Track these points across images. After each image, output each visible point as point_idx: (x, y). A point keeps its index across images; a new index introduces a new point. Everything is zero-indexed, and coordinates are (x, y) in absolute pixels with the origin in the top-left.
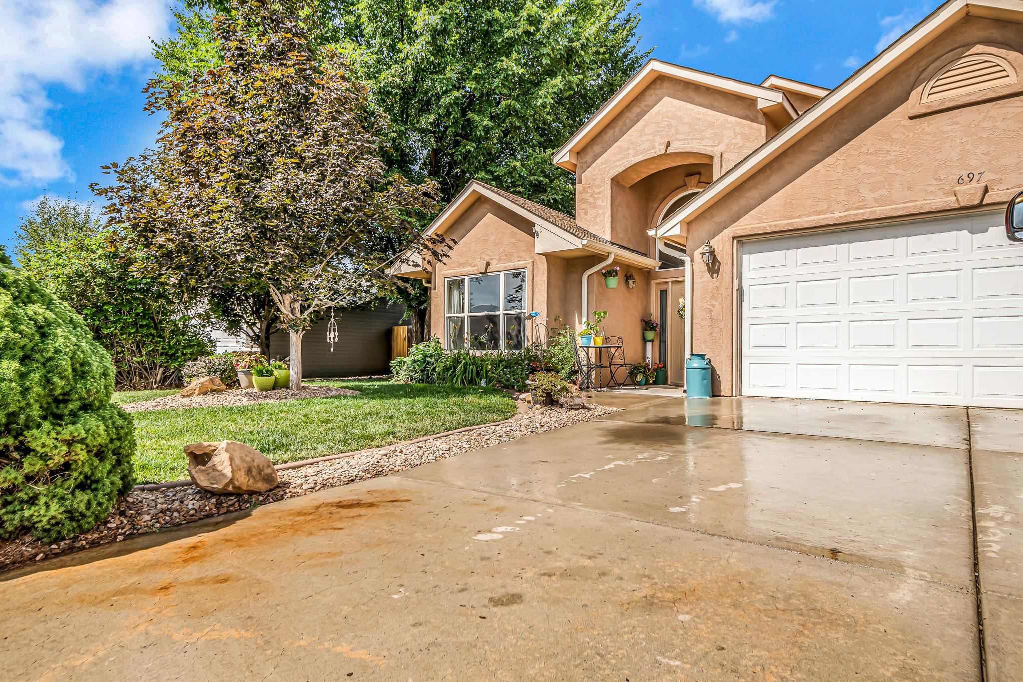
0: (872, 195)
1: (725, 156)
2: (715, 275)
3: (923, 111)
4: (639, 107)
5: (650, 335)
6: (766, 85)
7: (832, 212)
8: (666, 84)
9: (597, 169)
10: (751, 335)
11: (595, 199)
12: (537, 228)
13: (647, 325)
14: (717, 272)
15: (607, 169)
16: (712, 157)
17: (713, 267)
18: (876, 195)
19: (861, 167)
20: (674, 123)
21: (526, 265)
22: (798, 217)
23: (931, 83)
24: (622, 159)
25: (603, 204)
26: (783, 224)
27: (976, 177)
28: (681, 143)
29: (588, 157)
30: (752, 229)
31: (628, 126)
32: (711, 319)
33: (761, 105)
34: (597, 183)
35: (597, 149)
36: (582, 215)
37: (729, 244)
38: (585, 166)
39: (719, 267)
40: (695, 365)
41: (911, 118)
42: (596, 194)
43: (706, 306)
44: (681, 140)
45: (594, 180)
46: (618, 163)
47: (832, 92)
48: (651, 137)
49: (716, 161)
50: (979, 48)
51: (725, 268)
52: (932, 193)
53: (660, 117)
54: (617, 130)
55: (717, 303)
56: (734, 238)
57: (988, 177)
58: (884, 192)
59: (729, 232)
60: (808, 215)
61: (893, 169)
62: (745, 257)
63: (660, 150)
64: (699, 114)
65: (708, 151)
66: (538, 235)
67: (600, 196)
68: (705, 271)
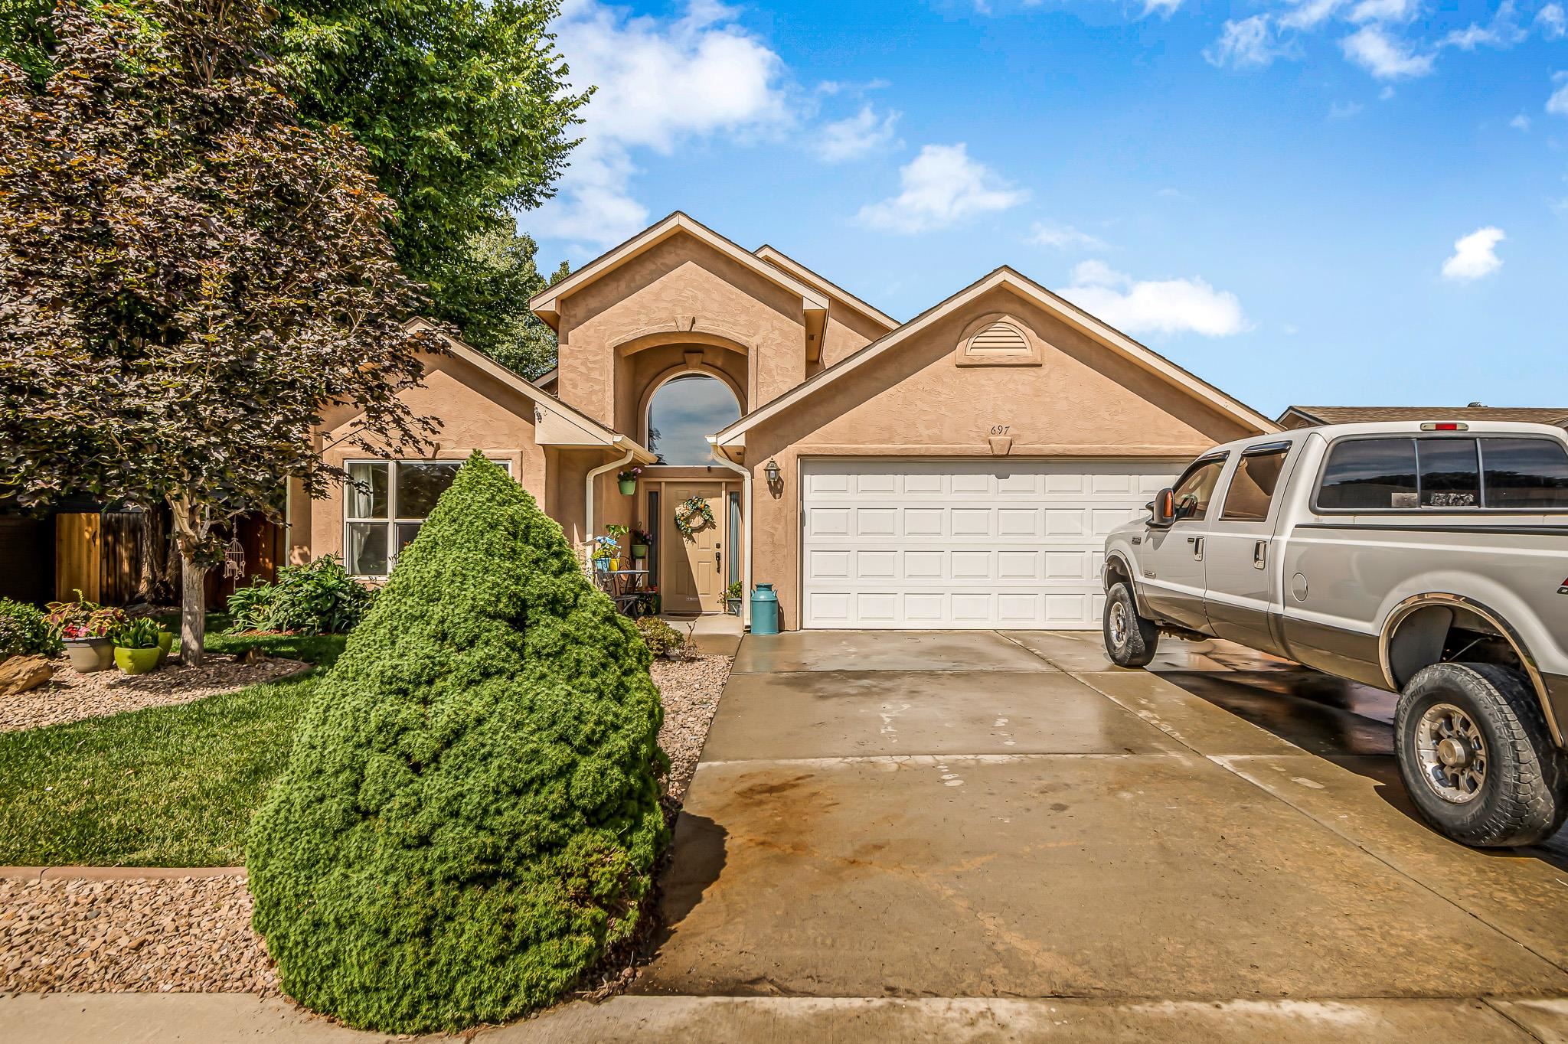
0: (927, 432)
1: (762, 350)
2: (778, 495)
3: (968, 362)
4: (654, 263)
5: (642, 550)
6: (760, 255)
7: (893, 443)
8: (690, 245)
9: (592, 330)
10: (813, 563)
11: (590, 369)
12: (540, 409)
13: (636, 537)
14: (780, 491)
15: (608, 333)
16: (747, 349)
17: (776, 487)
18: (930, 432)
19: (918, 403)
20: (700, 295)
21: (510, 456)
22: (863, 443)
23: (973, 340)
24: (630, 324)
25: (602, 378)
26: (848, 448)
27: (1004, 430)
28: (709, 322)
29: (580, 311)
30: (819, 449)
31: (638, 283)
32: (773, 543)
33: (807, 306)
34: (591, 348)
35: (593, 303)
36: (569, 388)
37: (793, 461)
38: (573, 320)
39: (782, 487)
40: (762, 597)
41: (958, 366)
42: (591, 363)
43: (767, 528)
44: (708, 319)
45: (589, 343)
46: (626, 329)
47: (903, 327)
48: (670, 305)
49: (752, 354)
50: (1007, 318)
51: (790, 488)
52: (973, 438)
53: (682, 284)
54: (623, 285)
55: (780, 527)
56: (799, 456)
57: (1012, 431)
58: (936, 431)
59: (793, 449)
60: (872, 442)
61: (943, 410)
62: (807, 477)
63: (684, 325)
64: (732, 293)
65: (743, 340)
66: (540, 418)
67: (597, 366)
68: (765, 490)
